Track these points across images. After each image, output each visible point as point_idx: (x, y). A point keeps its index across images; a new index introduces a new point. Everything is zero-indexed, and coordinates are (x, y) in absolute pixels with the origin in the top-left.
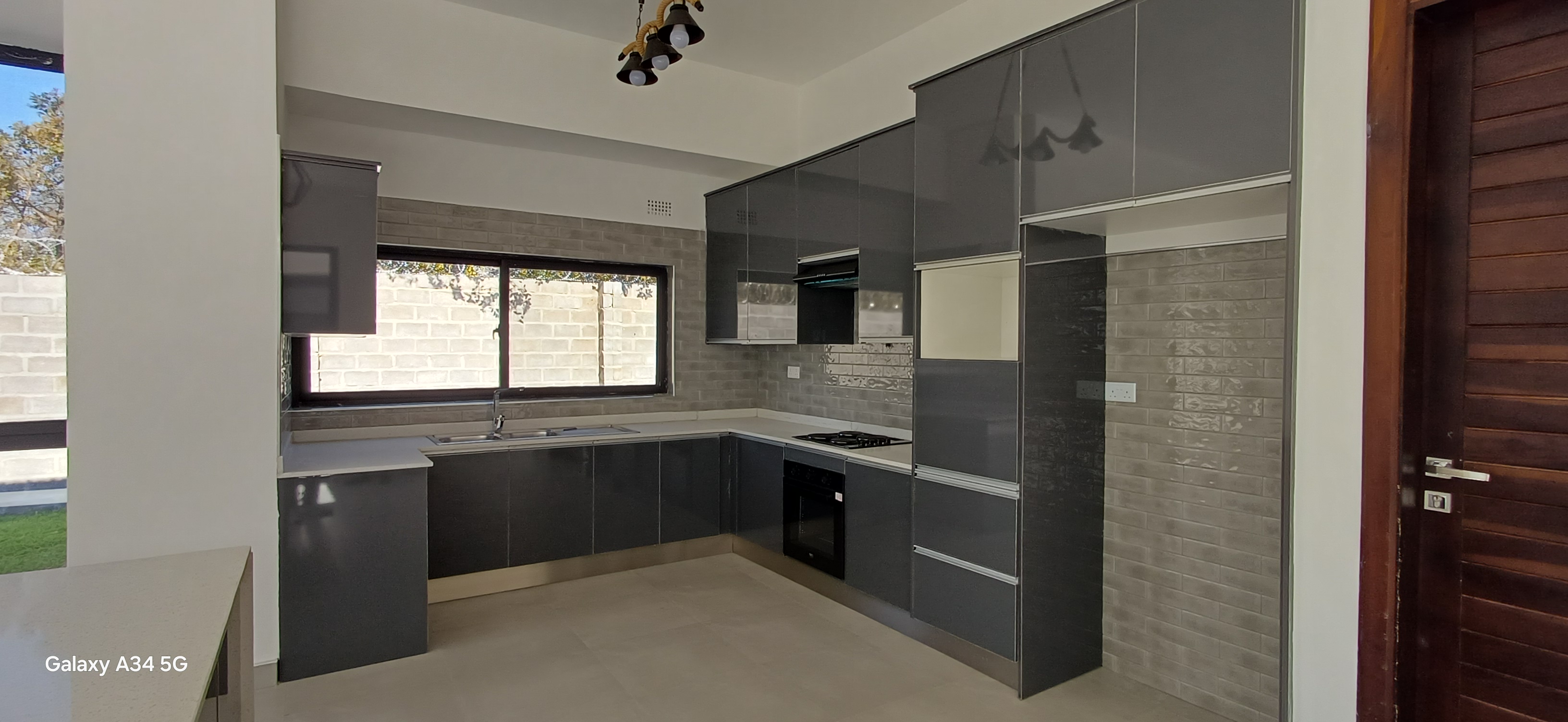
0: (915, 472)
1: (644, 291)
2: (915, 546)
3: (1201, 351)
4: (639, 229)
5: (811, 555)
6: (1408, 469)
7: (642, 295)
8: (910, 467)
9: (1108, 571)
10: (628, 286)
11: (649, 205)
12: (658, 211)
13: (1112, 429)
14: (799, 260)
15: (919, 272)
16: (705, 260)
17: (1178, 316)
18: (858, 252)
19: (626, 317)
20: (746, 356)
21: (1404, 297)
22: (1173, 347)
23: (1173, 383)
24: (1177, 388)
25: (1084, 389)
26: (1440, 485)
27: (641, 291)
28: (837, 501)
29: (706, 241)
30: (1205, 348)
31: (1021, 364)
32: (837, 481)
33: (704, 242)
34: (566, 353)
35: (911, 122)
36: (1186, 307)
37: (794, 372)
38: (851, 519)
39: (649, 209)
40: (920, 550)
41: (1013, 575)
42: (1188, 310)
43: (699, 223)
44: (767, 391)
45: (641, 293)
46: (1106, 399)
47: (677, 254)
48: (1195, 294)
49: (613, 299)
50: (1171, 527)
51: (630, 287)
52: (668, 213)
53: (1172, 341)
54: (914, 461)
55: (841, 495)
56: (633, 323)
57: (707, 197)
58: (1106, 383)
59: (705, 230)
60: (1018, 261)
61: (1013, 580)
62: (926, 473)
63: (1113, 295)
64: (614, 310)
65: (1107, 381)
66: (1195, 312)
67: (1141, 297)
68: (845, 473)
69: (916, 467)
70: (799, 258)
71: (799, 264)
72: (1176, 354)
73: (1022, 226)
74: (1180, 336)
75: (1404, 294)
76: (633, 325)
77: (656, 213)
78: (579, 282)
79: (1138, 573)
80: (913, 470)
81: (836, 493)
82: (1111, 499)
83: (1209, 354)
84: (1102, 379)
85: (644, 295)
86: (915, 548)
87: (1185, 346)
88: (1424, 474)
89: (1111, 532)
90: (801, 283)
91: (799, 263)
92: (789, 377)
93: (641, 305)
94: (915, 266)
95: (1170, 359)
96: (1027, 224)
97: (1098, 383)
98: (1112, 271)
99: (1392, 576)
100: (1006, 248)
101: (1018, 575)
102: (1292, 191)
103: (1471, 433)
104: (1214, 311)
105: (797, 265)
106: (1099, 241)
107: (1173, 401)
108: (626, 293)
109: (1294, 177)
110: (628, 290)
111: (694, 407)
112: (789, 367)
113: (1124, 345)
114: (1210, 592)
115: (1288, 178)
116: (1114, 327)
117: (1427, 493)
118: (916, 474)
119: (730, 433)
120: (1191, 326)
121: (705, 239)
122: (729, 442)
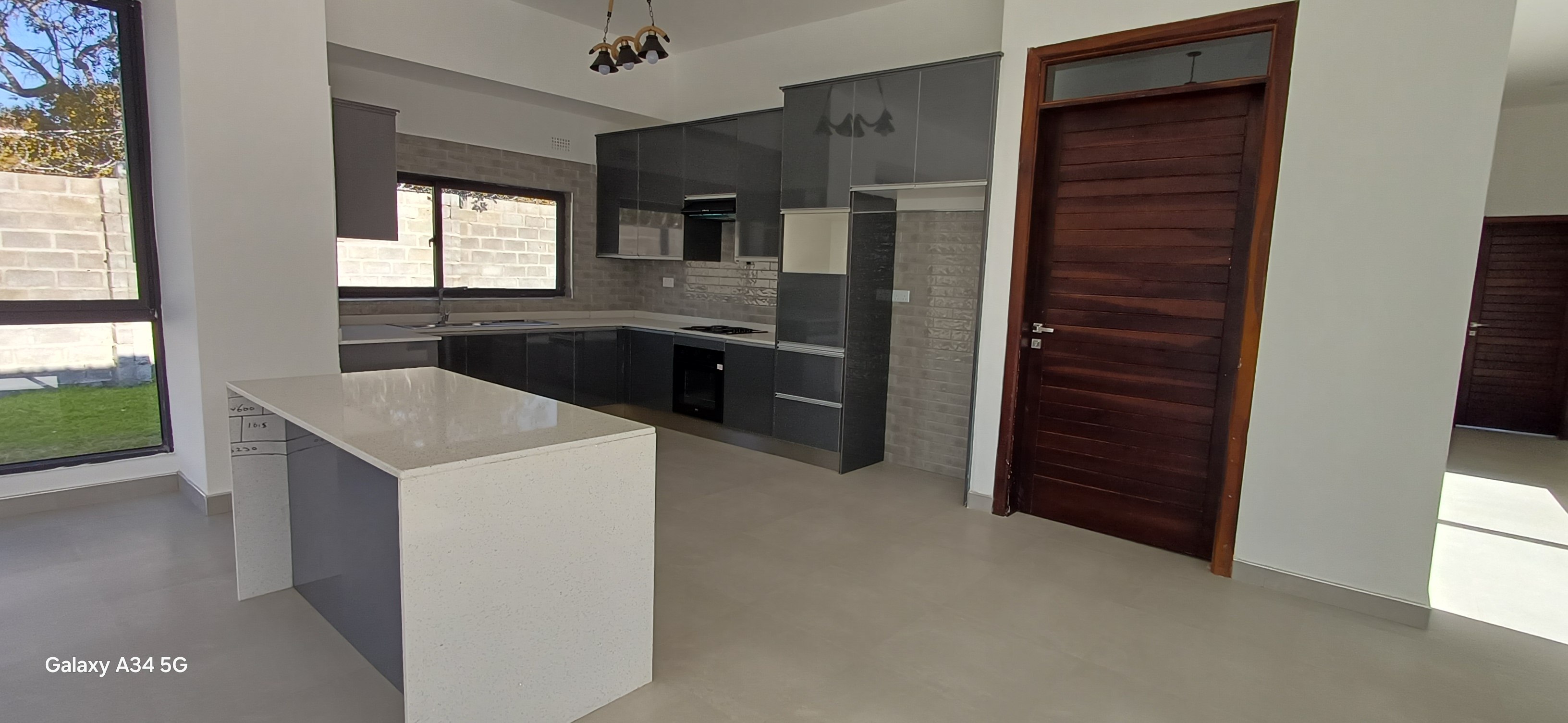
0: (778, 346)
1: (478, 204)
2: (776, 393)
3: (945, 272)
4: (545, 160)
5: (696, 409)
6: (1025, 329)
7: (477, 208)
8: (774, 343)
9: (889, 404)
10: (463, 199)
11: (553, 141)
12: (559, 147)
13: (896, 319)
14: (686, 198)
15: (783, 215)
16: (596, 189)
17: (934, 251)
18: (734, 196)
19: (463, 228)
20: (626, 269)
21: (1028, 248)
22: (931, 269)
23: (930, 290)
24: (932, 294)
25: (880, 294)
26: (1037, 336)
27: (475, 204)
28: (718, 370)
29: (596, 173)
30: (947, 270)
31: (848, 277)
32: (719, 356)
33: (595, 174)
34: (402, 261)
35: (780, 109)
36: (939, 245)
37: (668, 282)
38: (727, 381)
39: (553, 145)
40: (779, 395)
41: (839, 402)
42: (940, 248)
43: (592, 159)
44: (643, 297)
45: (476, 206)
46: (893, 300)
47: (574, 183)
48: (943, 239)
49: (450, 210)
50: (925, 374)
51: (465, 199)
52: (567, 148)
53: (930, 266)
54: (777, 339)
55: (722, 365)
56: (470, 235)
57: (598, 138)
58: (894, 291)
59: (596, 164)
60: (848, 214)
61: (839, 406)
62: (785, 346)
63: (900, 237)
64: (452, 221)
65: (896, 289)
66: (943, 249)
67: (915, 238)
68: (724, 350)
69: (778, 342)
70: (686, 196)
71: (685, 201)
72: (933, 273)
73: (851, 192)
74: (934, 263)
75: (1028, 245)
76: (469, 237)
77: (558, 148)
78: (414, 192)
79: (906, 403)
80: (776, 345)
81: (718, 365)
82: (894, 361)
83: (949, 274)
84: (891, 288)
85: (479, 208)
86: (776, 395)
87: (938, 269)
88: (1032, 331)
89: (892, 380)
90: (686, 215)
91: (686, 199)
92: (664, 286)
93: (476, 218)
94: (781, 211)
95: (929, 276)
96: (855, 192)
97: (888, 291)
98: (900, 221)
99: (1015, 377)
100: (843, 205)
101: (842, 402)
102: (987, 191)
103: (1052, 311)
104: (952, 249)
105: (684, 202)
106: (892, 203)
107: (929, 301)
108: (461, 206)
109: (988, 183)
110: (464, 202)
111: (587, 308)
112: (664, 279)
113: (905, 267)
114: (943, 409)
115: (986, 183)
116: (899, 256)
117: (1033, 340)
118: (778, 347)
119: (623, 327)
120: (941, 257)
121: (595, 172)
122: (624, 334)
